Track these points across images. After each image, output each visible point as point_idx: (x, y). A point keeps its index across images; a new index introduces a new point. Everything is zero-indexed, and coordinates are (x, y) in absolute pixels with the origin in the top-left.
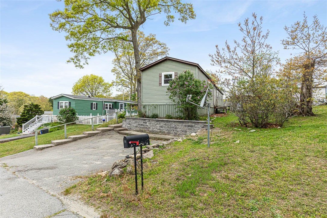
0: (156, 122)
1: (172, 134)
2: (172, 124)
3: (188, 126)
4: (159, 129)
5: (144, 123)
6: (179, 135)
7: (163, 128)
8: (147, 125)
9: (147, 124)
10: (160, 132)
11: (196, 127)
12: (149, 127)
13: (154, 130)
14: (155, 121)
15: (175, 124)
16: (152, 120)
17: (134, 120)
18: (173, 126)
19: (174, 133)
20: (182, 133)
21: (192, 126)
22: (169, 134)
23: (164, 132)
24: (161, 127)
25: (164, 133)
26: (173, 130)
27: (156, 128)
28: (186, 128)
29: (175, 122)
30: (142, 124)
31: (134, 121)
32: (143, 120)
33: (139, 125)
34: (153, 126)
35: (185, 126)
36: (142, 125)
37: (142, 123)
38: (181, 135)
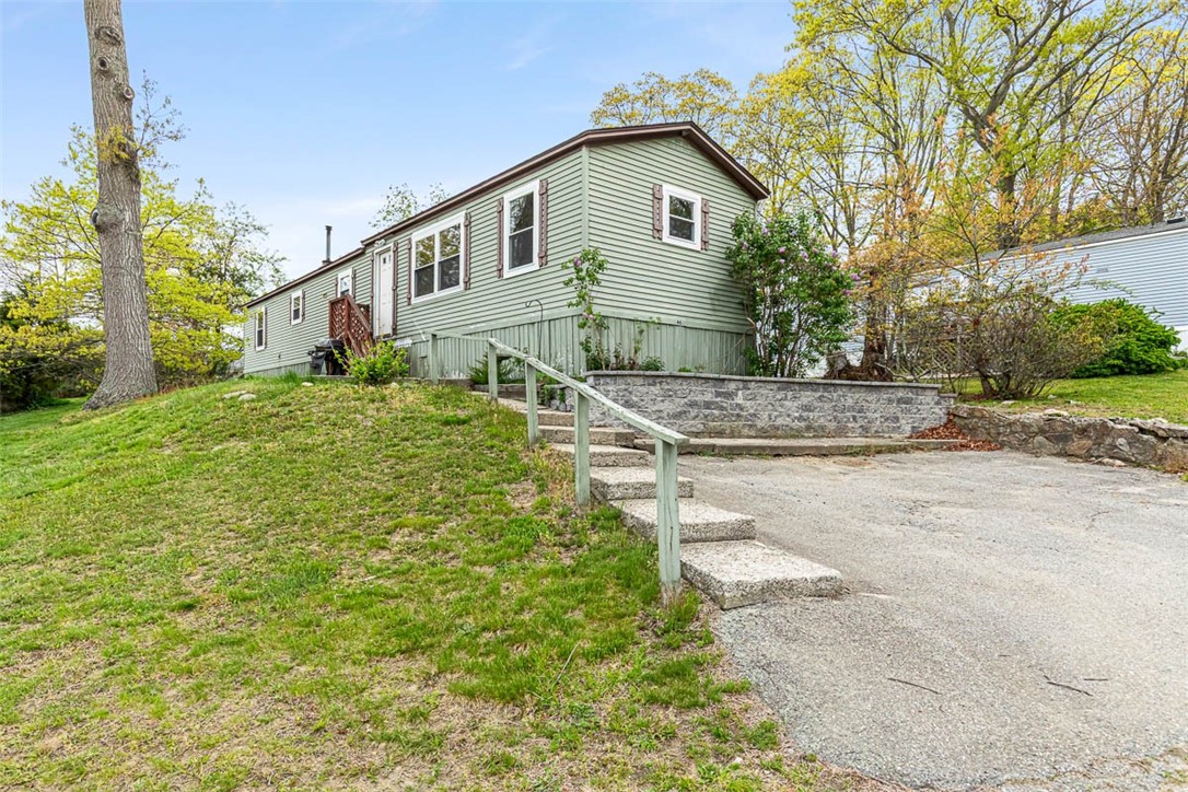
0: (779, 389)
1: (853, 432)
2: (843, 396)
3: (900, 401)
4: (800, 418)
5: (718, 394)
6: (877, 432)
7: (816, 414)
8: (738, 405)
9: (739, 399)
10: (808, 428)
11: (921, 403)
12: (752, 411)
13: (779, 421)
14: (775, 387)
15: (857, 396)
16: (757, 382)
17: (654, 384)
18: (850, 402)
19: (861, 426)
20: (886, 424)
21: (908, 401)
22: (841, 431)
23: (823, 428)
24: (807, 408)
25: (820, 432)
26: (854, 418)
27: (789, 416)
28: (893, 409)
29: (853, 390)
30: (713, 403)
31: (656, 390)
32: (711, 383)
33: (693, 404)
34: (770, 407)
35: (890, 401)
36: (708, 405)
37: (709, 397)
38: (883, 432)
